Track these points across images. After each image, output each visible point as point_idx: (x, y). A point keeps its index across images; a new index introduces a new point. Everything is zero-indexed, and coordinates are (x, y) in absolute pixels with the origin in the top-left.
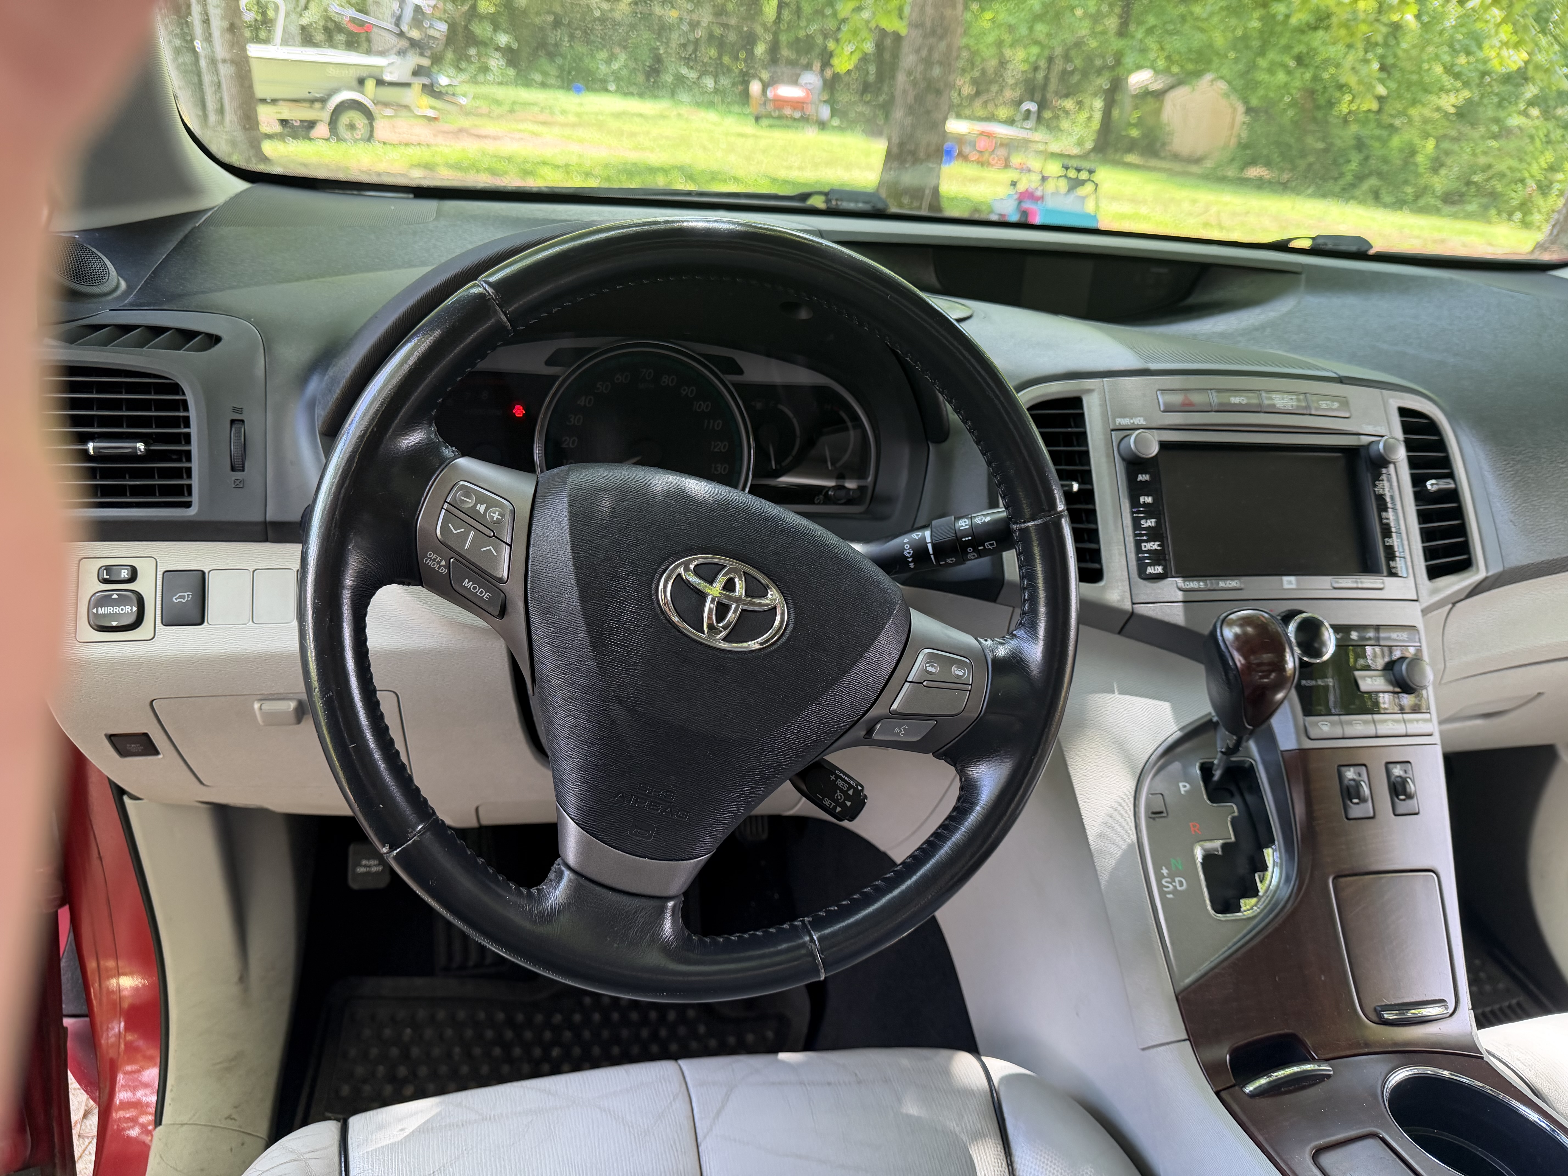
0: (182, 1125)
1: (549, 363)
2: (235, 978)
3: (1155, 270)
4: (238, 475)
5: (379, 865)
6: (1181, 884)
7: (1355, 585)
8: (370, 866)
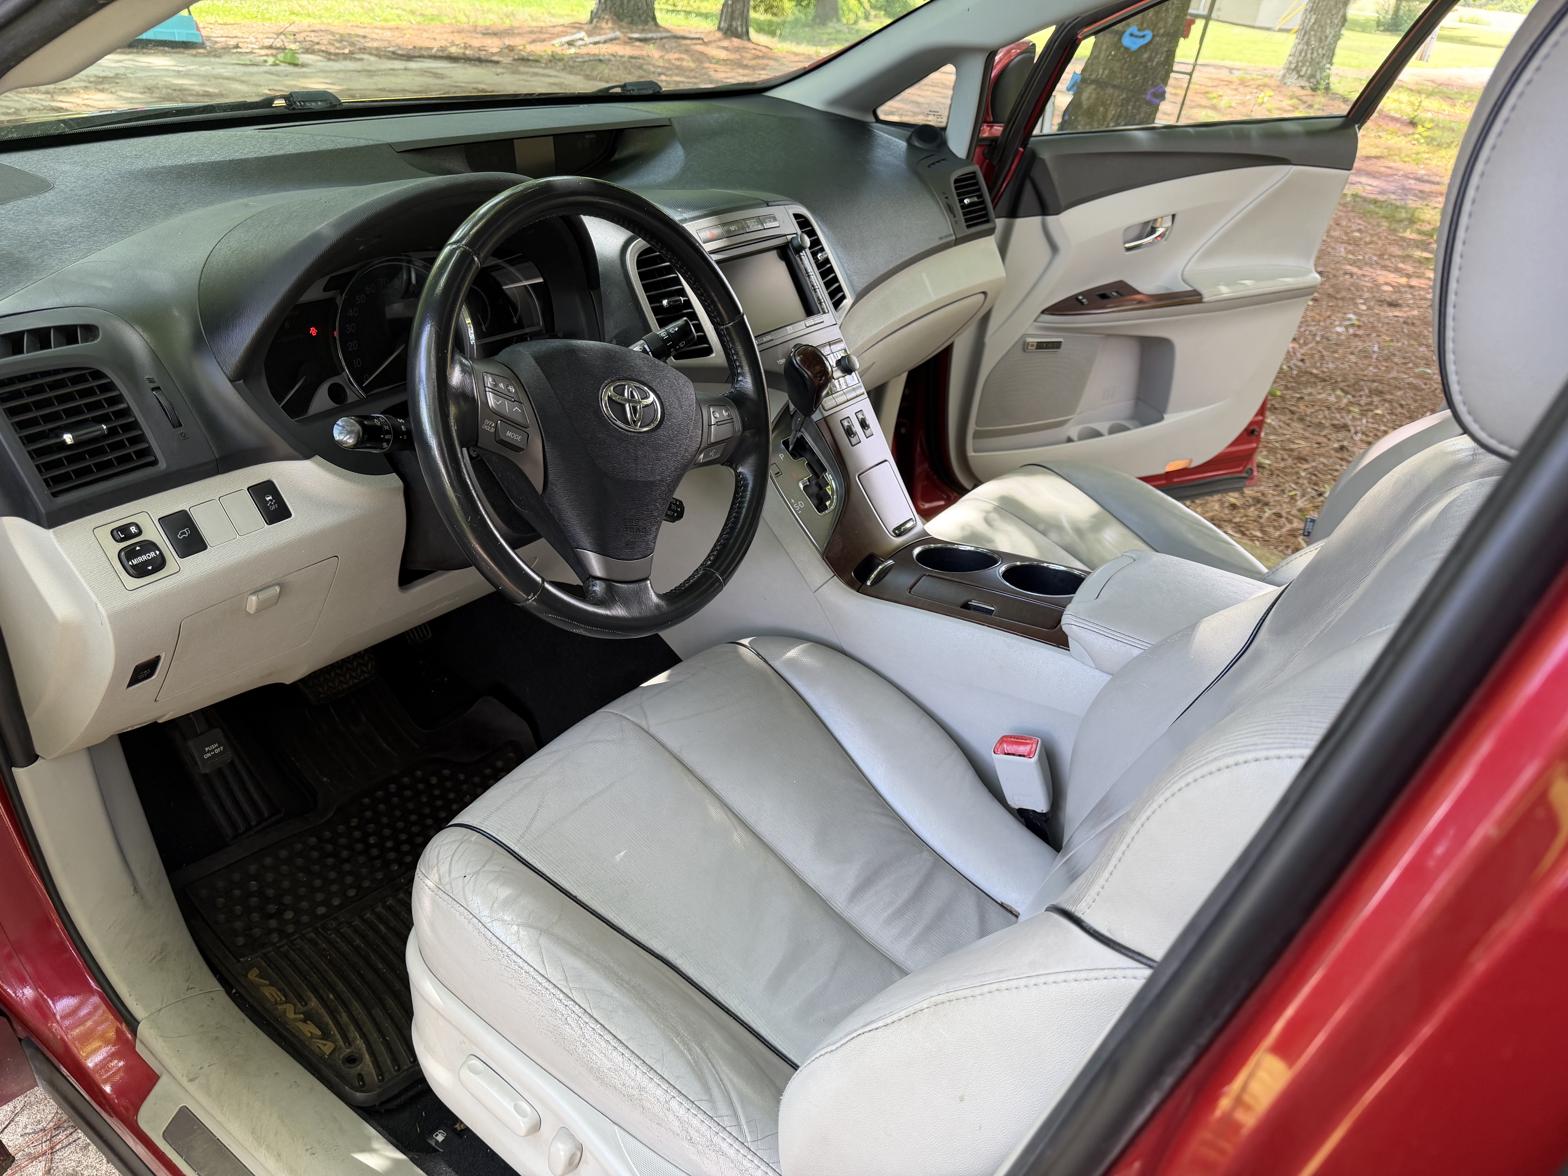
0: (160, 1010)
1: (325, 290)
2: (132, 892)
3: (587, 136)
4: (181, 430)
5: (219, 746)
6: (801, 504)
7: (813, 323)
8: (213, 750)
